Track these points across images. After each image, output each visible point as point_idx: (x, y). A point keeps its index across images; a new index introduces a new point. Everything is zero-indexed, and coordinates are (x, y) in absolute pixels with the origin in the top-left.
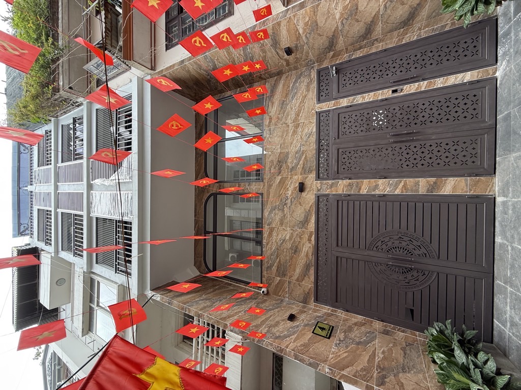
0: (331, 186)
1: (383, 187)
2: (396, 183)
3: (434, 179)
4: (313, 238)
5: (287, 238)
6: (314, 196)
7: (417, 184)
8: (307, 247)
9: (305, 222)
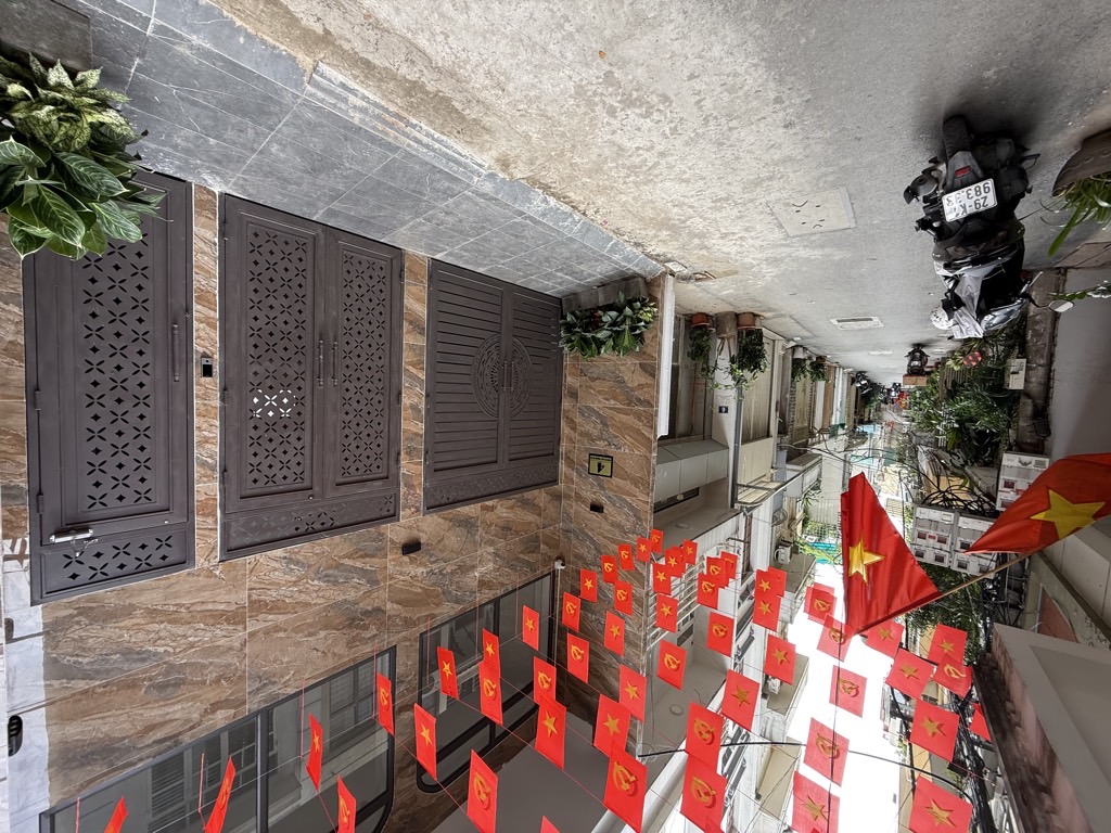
0: (409, 486)
1: (413, 396)
2: (410, 377)
3: (405, 324)
4: (490, 503)
5: (491, 550)
6: (427, 516)
7: (411, 347)
8: (502, 510)
9: (468, 524)
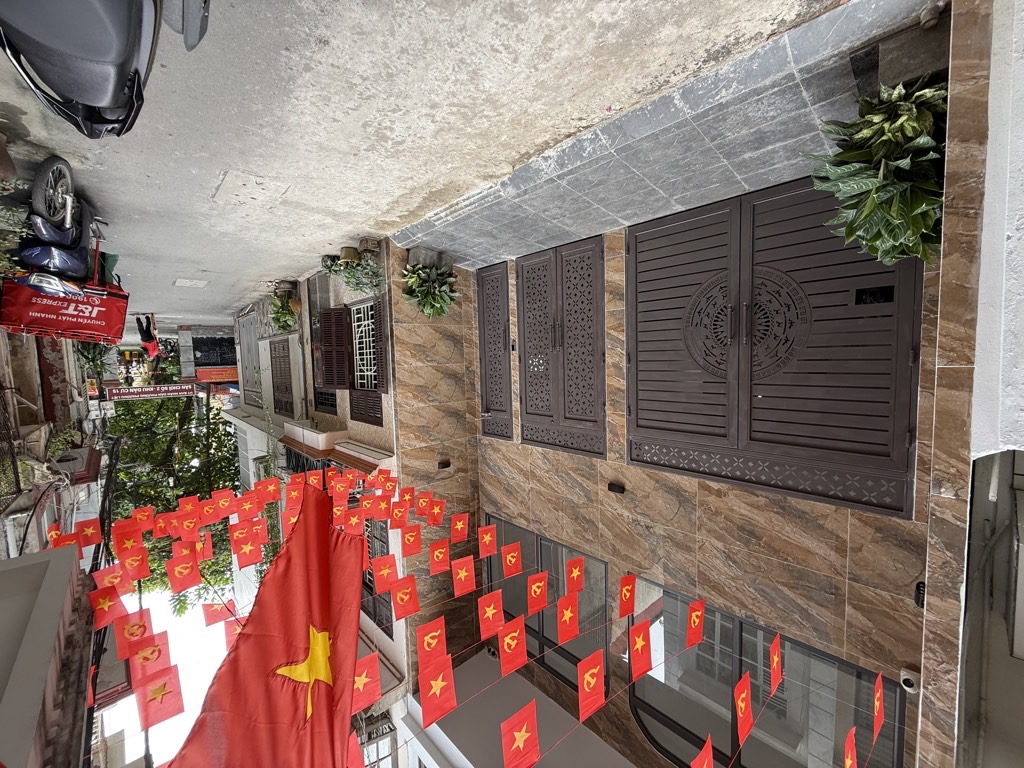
0: (616, 435)
1: (616, 356)
4: (714, 485)
5: (720, 545)
6: (631, 467)
8: (737, 503)
9: (677, 492)
